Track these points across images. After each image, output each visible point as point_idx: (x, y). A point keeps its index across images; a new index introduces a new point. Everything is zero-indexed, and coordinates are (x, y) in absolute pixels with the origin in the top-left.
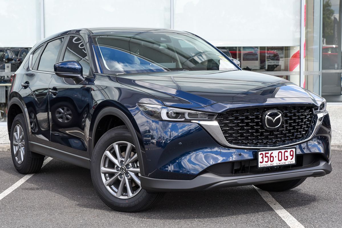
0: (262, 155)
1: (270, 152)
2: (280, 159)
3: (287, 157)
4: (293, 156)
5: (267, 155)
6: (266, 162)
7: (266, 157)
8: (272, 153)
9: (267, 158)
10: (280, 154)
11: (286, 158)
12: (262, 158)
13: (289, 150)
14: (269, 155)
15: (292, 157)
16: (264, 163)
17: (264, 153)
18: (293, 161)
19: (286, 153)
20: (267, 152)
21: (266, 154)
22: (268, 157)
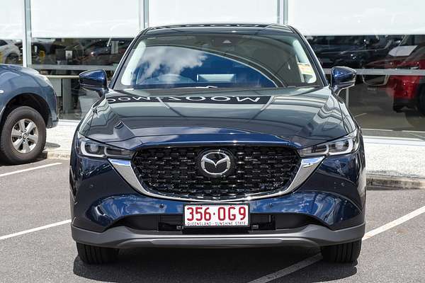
0: (190, 211)
1: (204, 207)
2: (222, 217)
3: (234, 215)
4: (244, 214)
5: (199, 210)
6: (197, 219)
7: (197, 213)
8: (208, 208)
9: (199, 214)
10: (222, 211)
11: (232, 217)
12: (192, 213)
13: (237, 207)
14: (202, 211)
15: (242, 216)
16: (195, 221)
17: (194, 207)
18: (246, 222)
19: (231, 210)
20: (199, 206)
21: (197, 209)
22: (201, 213)
